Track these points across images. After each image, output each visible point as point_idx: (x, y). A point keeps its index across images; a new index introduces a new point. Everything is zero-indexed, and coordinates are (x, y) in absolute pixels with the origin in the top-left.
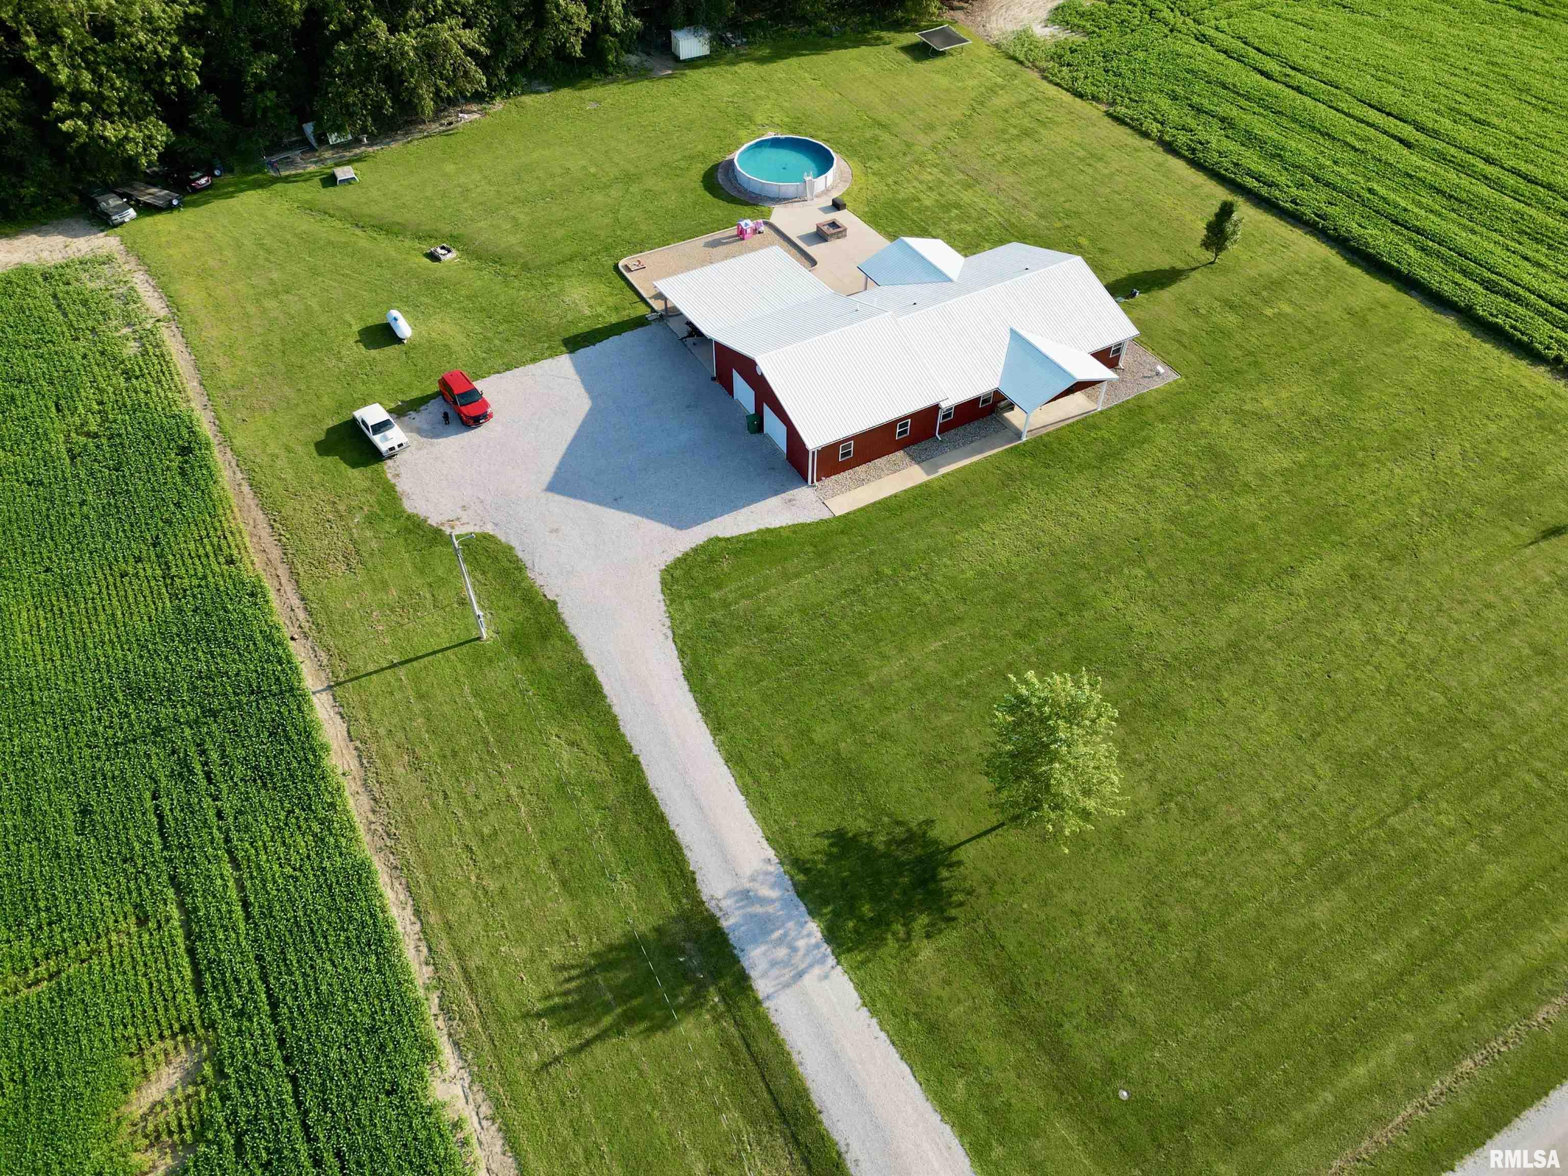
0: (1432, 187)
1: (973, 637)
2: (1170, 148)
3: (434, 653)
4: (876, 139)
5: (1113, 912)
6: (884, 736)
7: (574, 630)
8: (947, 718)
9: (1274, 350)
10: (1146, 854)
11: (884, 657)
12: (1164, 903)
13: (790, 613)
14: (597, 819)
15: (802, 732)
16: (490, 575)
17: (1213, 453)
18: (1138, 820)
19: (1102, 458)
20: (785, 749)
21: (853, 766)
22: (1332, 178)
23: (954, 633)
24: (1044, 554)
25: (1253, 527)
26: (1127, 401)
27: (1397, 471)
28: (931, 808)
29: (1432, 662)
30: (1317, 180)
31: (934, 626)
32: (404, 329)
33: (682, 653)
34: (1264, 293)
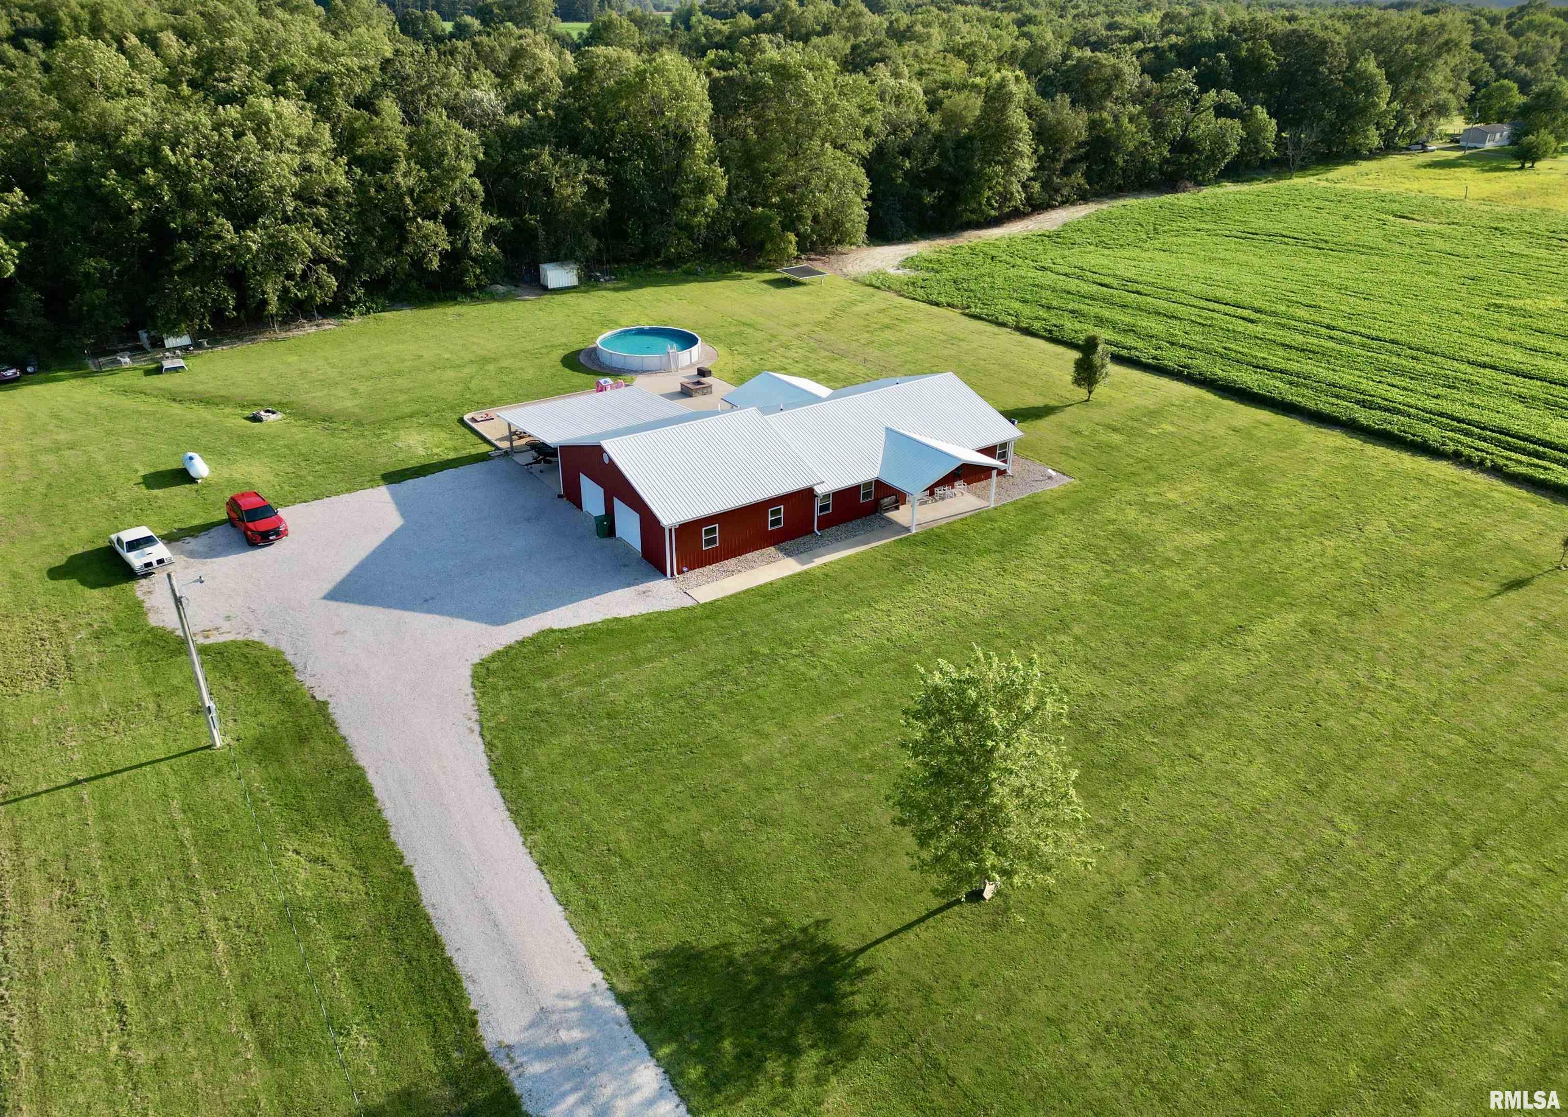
0: (1283, 345)
1: (874, 708)
2: (1028, 332)
3: (141, 765)
4: (741, 333)
5: (1108, 1016)
6: (762, 821)
7: (345, 729)
8: (847, 795)
9: (1166, 457)
10: (1138, 936)
11: (760, 734)
12: (1178, 998)
13: (639, 697)
14: (333, 954)
15: (651, 824)
16: (243, 681)
17: (1124, 536)
18: (1120, 895)
19: (1002, 545)
20: (625, 845)
21: (721, 858)
22: (1186, 342)
23: (850, 705)
24: (951, 626)
25: (1186, 594)
26: (1022, 499)
27: (1327, 543)
28: (831, 901)
29: (1435, 705)
30: (1172, 344)
31: (822, 700)
32: (200, 468)
33: (490, 746)
34: (1145, 419)
